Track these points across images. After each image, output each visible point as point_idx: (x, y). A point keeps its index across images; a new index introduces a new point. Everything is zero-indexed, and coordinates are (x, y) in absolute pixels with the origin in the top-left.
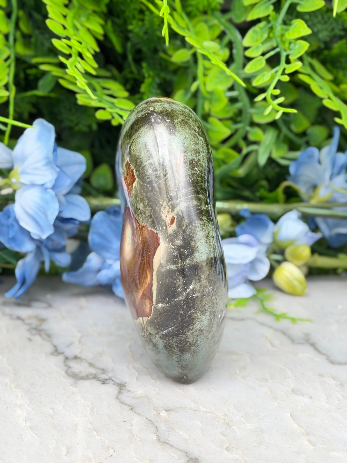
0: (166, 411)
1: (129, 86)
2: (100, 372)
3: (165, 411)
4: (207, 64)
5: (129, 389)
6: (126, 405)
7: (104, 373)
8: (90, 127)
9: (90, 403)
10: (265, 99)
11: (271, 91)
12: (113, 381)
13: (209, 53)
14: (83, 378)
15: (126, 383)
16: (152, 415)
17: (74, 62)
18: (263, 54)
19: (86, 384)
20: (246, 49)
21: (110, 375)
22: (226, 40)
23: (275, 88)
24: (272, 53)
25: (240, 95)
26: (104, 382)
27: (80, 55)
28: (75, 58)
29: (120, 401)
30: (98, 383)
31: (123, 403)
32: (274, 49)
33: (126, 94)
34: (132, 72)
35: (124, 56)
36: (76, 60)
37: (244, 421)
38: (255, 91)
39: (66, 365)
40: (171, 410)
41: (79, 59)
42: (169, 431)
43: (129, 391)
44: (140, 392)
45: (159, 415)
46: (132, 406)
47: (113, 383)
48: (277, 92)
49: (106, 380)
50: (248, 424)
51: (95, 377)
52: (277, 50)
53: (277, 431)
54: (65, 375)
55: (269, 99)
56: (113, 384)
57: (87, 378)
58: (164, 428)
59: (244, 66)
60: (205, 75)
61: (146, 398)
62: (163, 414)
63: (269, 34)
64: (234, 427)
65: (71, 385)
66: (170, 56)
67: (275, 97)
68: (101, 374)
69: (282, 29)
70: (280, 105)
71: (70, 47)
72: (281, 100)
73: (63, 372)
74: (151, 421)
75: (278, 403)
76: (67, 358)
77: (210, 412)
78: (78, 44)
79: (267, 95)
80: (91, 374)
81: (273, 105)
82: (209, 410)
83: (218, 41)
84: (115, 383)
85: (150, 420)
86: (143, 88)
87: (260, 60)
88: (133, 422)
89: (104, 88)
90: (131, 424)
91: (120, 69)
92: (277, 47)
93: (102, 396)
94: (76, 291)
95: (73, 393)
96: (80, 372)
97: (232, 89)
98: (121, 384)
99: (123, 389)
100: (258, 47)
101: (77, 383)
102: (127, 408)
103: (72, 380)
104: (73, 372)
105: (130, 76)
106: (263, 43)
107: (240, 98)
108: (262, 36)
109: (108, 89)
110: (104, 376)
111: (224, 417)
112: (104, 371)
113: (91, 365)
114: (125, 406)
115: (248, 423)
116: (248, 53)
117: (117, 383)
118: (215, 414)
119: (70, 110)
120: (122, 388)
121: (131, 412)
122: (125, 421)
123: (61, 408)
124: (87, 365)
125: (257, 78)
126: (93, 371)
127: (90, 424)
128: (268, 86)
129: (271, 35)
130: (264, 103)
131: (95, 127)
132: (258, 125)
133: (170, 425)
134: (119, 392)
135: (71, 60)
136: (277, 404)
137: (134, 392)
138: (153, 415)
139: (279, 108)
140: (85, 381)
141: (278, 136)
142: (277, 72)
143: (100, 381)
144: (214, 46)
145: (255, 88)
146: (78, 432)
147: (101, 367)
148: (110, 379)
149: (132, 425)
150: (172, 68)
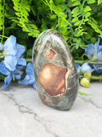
1: (38, 26)
4: (61, 19)
8: (26, 38)
11: (80, 27)
18: (77, 16)
22: (66, 12)
27: (24, 17)
29: (35, 119)
34: (39, 22)
35: (36, 17)
38: (75, 27)
40: (50, 121)
44: (41, 116)
45: (47, 123)
46: (39, 120)
52: (81, 15)
56: (33, 114)
60: (60, 22)
63: (79, 10)
68: (30, 111)
69: (83, 9)
71: (21, 15)
76: (19, 106)
86: (42, 26)
88: (39, 125)
89: (30, 26)
91: (35, 21)
97: (68, 26)
104: (21, 110)
107: (70, 29)
116: (73, 16)
119: (20, 33)
120: (36, 115)
124: (25, 108)
130: (77, 31)
132: (76, 37)
135: (21, 19)
139: (82, 32)
142: (81, 22)
150: (50, 20)
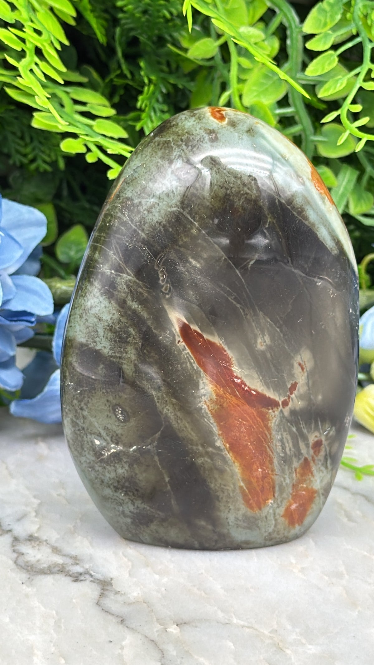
0: (177, 625)
1: (116, 99)
2: (70, 561)
3: (175, 626)
4: (245, 62)
5: (118, 590)
6: (113, 615)
7: (77, 564)
8: (54, 164)
9: (54, 612)
10: (338, 120)
11: (347, 106)
12: (92, 576)
13: (250, 43)
14: (43, 572)
15: (112, 579)
16: (155, 630)
17: (30, 64)
18: (335, 47)
19: (48, 580)
20: (308, 37)
21: (87, 566)
22: (275, 24)
23: (354, 102)
24: (349, 45)
25: (297, 112)
26: (77, 578)
27: (39, 52)
28: (31, 58)
29: (103, 609)
30: (68, 580)
31: (107, 612)
32: (352, 38)
33: (112, 112)
34: (122, 76)
35: (110, 50)
36: (32, 60)
37: (304, 641)
38: (322, 107)
39: (14, 551)
40: (185, 623)
41: (36, 59)
42: (183, 658)
43: (118, 593)
44: (135, 594)
45: (166, 631)
46: (121, 617)
47: (91, 579)
48: (357, 108)
49: (81, 574)
50: (310, 647)
51: (62, 570)
52: (358, 40)
53: (357, 657)
54: (14, 566)
55: (344, 119)
56: (91, 581)
57: (49, 571)
58: (174, 653)
59: (304, 66)
60: (240, 81)
61: (145, 604)
62: (173, 629)
63: (344, 14)
64: (288, 652)
65: (23, 583)
66: (186, 50)
67: (355, 116)
68: (72, 564)
69: (365, 6)
70: (362, 129)
71: (23, 41)
72: (364, 121)
73: (11, 562)
74: (153, 641)
75: (359, 612)
76: (16, 539)
77: (248, 627)
78: (35, 35)
79: (343, 112)
80: (56, 565)
81: (350, 130)
82: (246, 624)
83: (261, 25)
84: (94, 579)
85: (151, 640)
86: (141, 102)
87: (331, 55)
88: (124, 643)
89: (76, 102)
90: (121, 645)
91: (103, 71)
92: (357, 35)
93: (74, 601)
94: (31, 430)
95: (27, 596)
96: (38, 561)
97: (284, 102)
98: (105, 582)
99: (107, 590)
100: (326, 36)
101: (33, 580)
102: (114, 620)
103: (24, 576)
104: (27, 562)
105: (119, 82)
106: (335, 29)
107: (297, 118)
108: (332, 17)
109: (84, 104)
110: (78, 569)
111: (272, 635)
112: (76, 560)
113: (56, 550)
114: (110, 617)
115: (310, 644)
116: (311, 45)
117: (98, 580)
118: (256, 630)
119: (22, 138)
120: (105, 588)
121: (121, 626)
122: (111, 642)
123: (7, 620)
124: (49, 550)
125: (326, 86)
126: (59, 560)
127: (54, 646)
128: (344, 99)
129: (348, 15)
130: (335, 126)
131: (62, 164)
132: (327, 162)
133: (183, 647)
134: (102, 595)
135: (24, 61)
136: (357, 613)
137: (125, 594)
138: (157, 631)
139: (360, 134)
140: (47, 576)
141: (359, 179)
142: (357, 75)
143: (70, 576)
144: (257, 33)
145: (321, 101)
146: (35, 658)
147: (73, 553)
148: (87, 572)
149: (122, 648)
150: (187, 69)
